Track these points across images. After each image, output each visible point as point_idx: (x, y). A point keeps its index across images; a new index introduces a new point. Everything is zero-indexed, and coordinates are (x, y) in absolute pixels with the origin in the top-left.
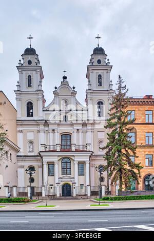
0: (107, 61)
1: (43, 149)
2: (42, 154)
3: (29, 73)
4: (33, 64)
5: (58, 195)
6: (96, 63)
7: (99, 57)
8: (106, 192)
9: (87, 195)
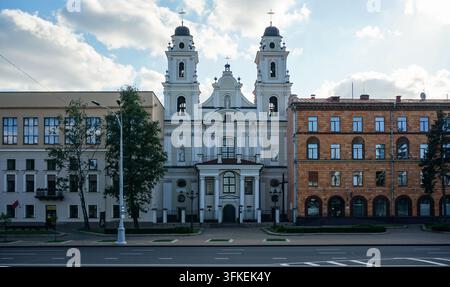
0: (282, 46)
1: (200, 160)
2: (199, 167)
3: (181, 59)
4: (186, 48)
5: (220, 221)
6: (268, 48)
7: (272, 39)
8: (281, 216)
9: (256, 221)
